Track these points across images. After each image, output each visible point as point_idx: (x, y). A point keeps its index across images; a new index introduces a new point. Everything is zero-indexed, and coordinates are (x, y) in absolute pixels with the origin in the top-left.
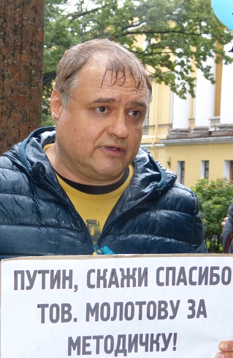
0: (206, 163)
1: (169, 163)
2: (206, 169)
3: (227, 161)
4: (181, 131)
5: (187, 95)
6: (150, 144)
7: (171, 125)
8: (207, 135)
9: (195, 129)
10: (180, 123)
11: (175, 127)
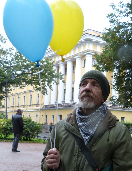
0: (53, 115)
1: (43, 116)
2: (53, 118)
3: (59, 115)
4: (47, 106)
5: (45, 94)
6: (39, 110)
7: (44, 104)
8: (54, 107)
9: (51, 105)
10: (46, 103)
11: (45, 104)
